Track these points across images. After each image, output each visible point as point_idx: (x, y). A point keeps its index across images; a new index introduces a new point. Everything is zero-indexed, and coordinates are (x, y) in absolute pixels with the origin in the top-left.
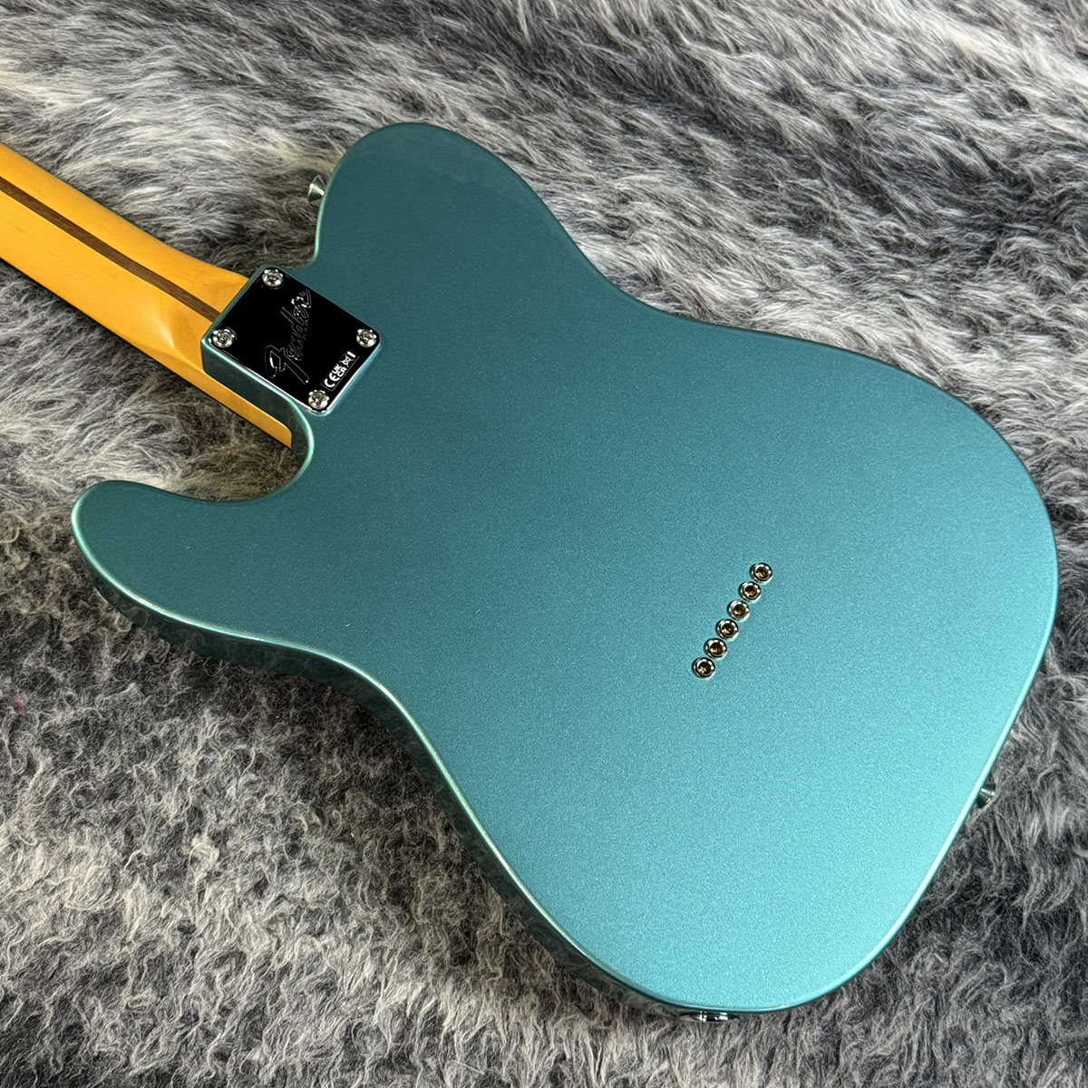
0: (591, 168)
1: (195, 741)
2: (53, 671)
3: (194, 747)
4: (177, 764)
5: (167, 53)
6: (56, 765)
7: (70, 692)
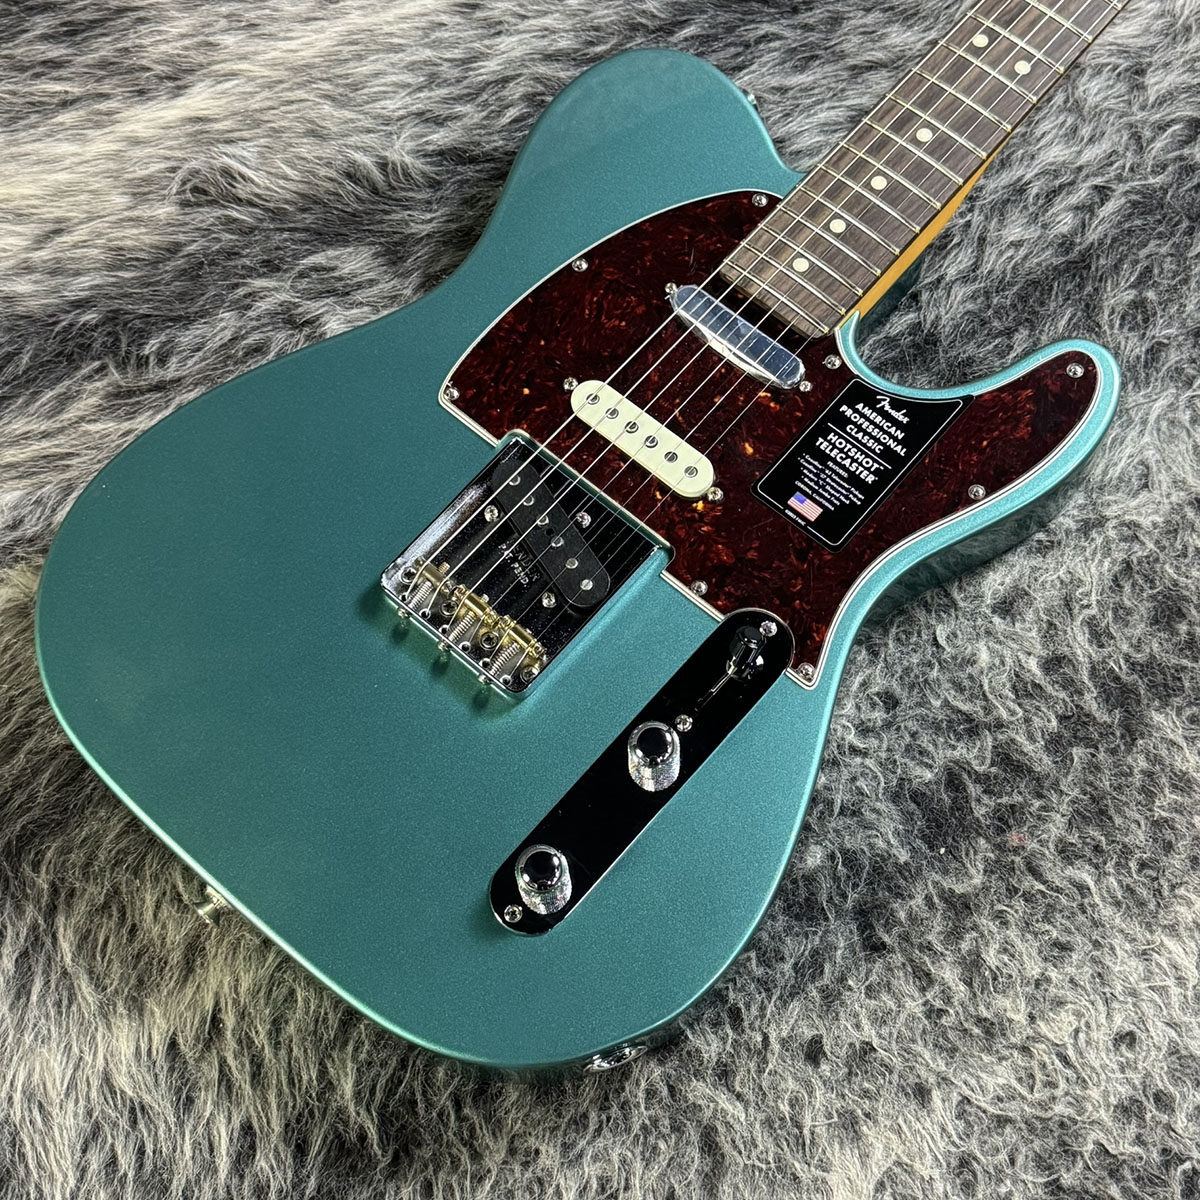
0: (924, 31)
1: (1173, 743)
2: (1005, 800)
3: (1180, 748)
4: (1185, 774)
6: (1097, 867)
7: (1037, 803)
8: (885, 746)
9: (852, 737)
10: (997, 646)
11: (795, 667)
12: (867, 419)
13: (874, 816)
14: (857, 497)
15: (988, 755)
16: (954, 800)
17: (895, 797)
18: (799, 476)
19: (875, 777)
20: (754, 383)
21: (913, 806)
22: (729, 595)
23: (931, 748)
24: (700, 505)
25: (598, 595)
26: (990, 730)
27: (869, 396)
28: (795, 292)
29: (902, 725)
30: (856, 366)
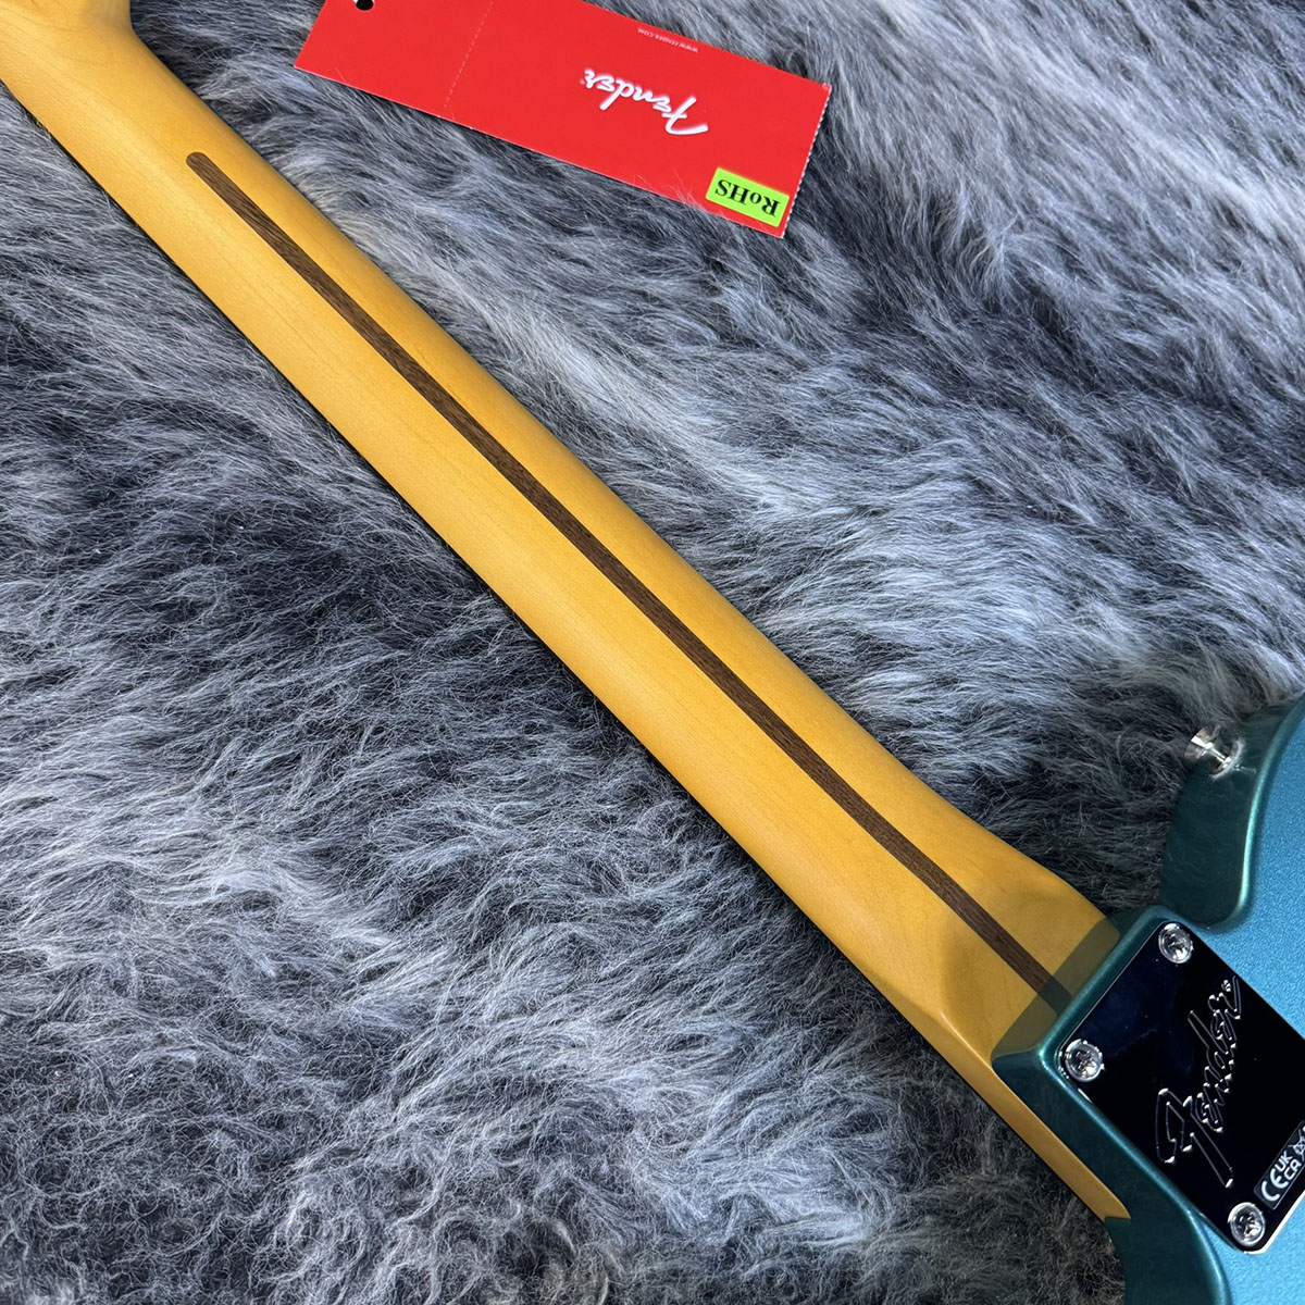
5: (953, 451)
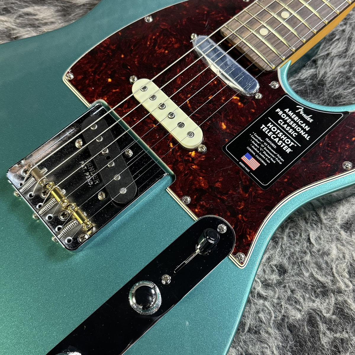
8: (277, 296)
9: (259, 288)
10: (342, 247)
11: (234, 254)
12: (290, 117)
13: (267, 335)
14: (280, 160)
15: (332, 309)
16: (311, 332)
17: (279, 326)
18: (249, 144)
19: (270, 313)
20: (230, 91)
21: (288, 332)
22: (202, 206)
23: (301, 300)
24: (193, 154)
25: (129, 198)
26: (334, 294)
27: (292, 106)
28: (259, 45)
29: (287, 285)
30: (287, 89)
